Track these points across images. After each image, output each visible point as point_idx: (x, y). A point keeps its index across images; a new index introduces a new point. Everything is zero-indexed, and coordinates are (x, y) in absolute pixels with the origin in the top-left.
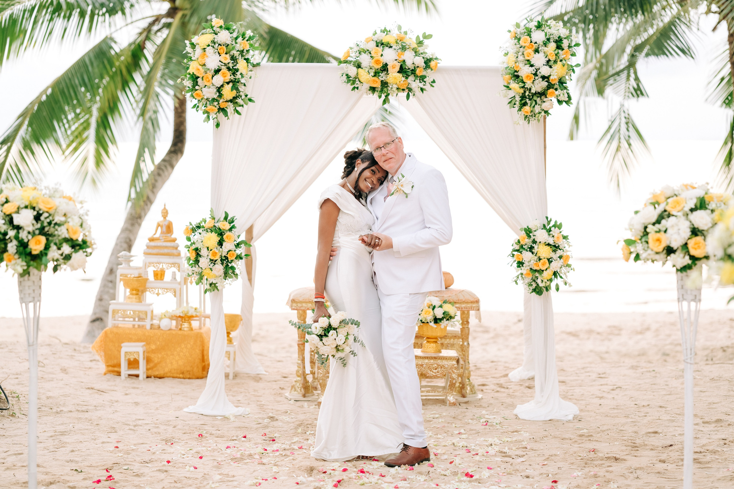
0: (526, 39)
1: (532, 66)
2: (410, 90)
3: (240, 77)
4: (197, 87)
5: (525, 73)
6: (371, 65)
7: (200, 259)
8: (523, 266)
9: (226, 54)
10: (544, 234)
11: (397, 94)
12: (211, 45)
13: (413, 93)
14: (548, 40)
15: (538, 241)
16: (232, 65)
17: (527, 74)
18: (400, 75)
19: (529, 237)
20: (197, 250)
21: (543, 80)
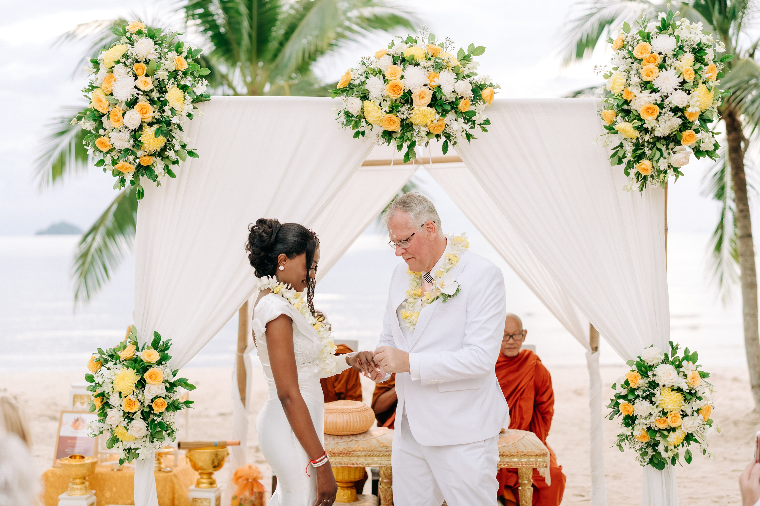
0: (644, 46)
1: (655, 91)
2: (448, 137)
3: (170, 112)
4: (101, 132)
5: (643, 103)
6: (384, 93)
7: (108, 410)
8: (633, 422)
9: (147, 75)
10: (672, 372)
11: (427, 143)
12: (122, 61)
13: (453, 142)
14: (681, 48)
15: (661, 384)
16: (158, 95)
17: (647, 105)
18: (432, 110)
19: (644, 374)
20: (102, 395)
21: (675, 115)
